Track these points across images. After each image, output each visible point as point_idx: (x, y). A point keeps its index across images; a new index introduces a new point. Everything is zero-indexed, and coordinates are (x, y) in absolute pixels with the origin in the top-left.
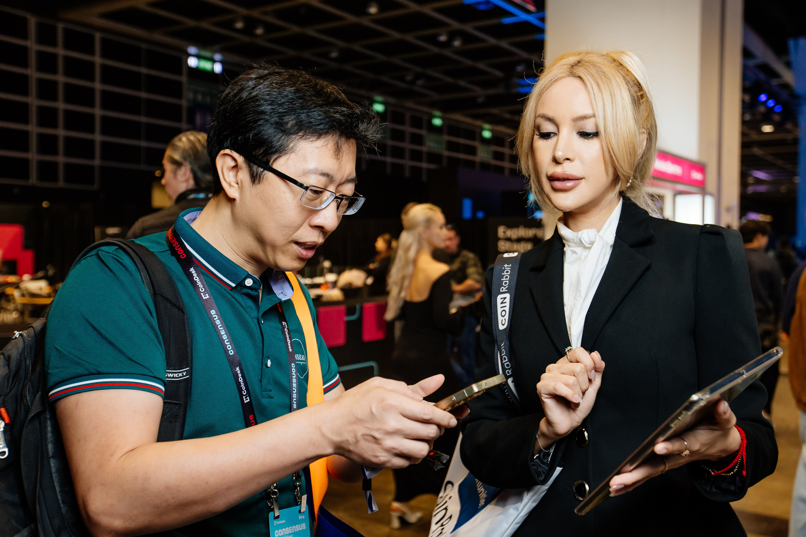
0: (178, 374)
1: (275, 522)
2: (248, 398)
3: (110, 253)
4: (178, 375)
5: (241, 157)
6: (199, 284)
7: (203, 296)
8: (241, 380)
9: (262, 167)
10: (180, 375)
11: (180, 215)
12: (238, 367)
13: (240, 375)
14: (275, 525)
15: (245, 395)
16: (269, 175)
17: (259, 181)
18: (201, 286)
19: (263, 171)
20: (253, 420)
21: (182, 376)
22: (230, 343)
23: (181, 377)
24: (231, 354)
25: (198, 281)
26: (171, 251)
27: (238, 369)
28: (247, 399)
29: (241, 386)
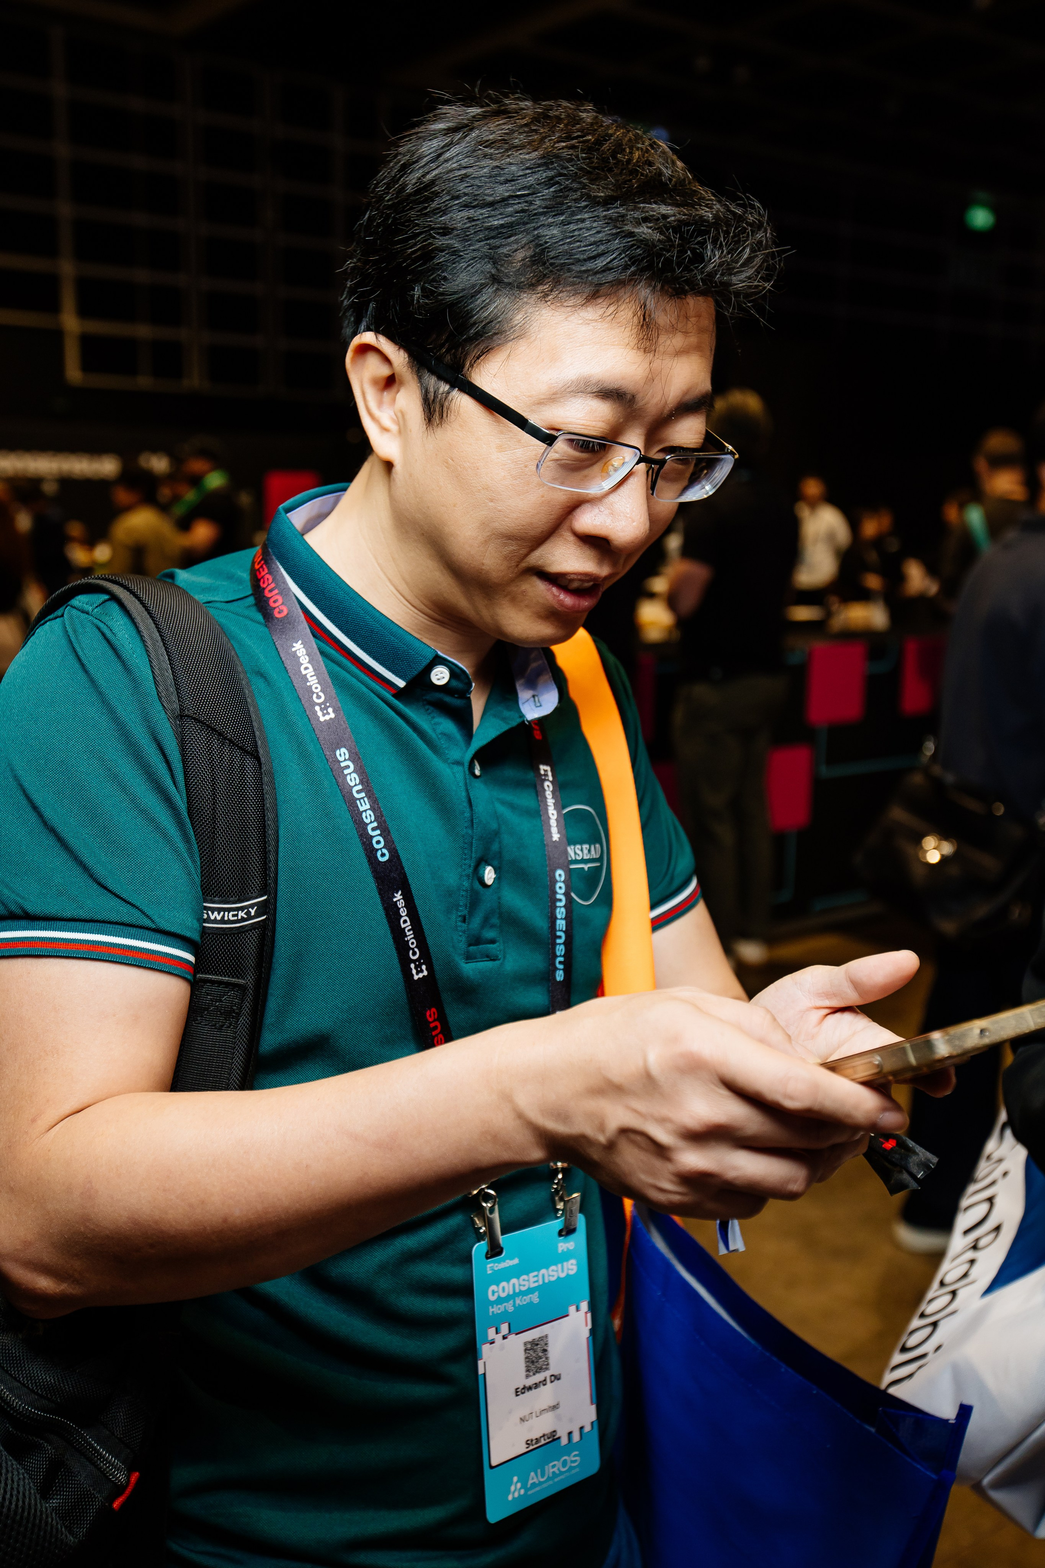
0: (236, 913)
1: (489, 1266)
2: (424, 967)
3: (87, 613)
4: (237, 915)
5: (402, 352)
6: (311, 683)
7: (320, 714)
8: (406, 924)
9: (447, 381)
10: (241, 914)
11: (281, 507)
12: (400, 892)
13: (403, 912)
14: (489, 1272)
15: (414, 961)
16: (462, 402)
17: (441, 416)
18: (316, 688)
19: (448, 393)
20: (435, 1020)
21: (245, 916)
22: (381, 831)
23: (243, 920)
24: (381, 859)
25: (311, 676)
26: (256, 599)
27: (398, 896)
28: (422, 971)
29: (406, 939)
